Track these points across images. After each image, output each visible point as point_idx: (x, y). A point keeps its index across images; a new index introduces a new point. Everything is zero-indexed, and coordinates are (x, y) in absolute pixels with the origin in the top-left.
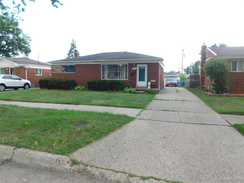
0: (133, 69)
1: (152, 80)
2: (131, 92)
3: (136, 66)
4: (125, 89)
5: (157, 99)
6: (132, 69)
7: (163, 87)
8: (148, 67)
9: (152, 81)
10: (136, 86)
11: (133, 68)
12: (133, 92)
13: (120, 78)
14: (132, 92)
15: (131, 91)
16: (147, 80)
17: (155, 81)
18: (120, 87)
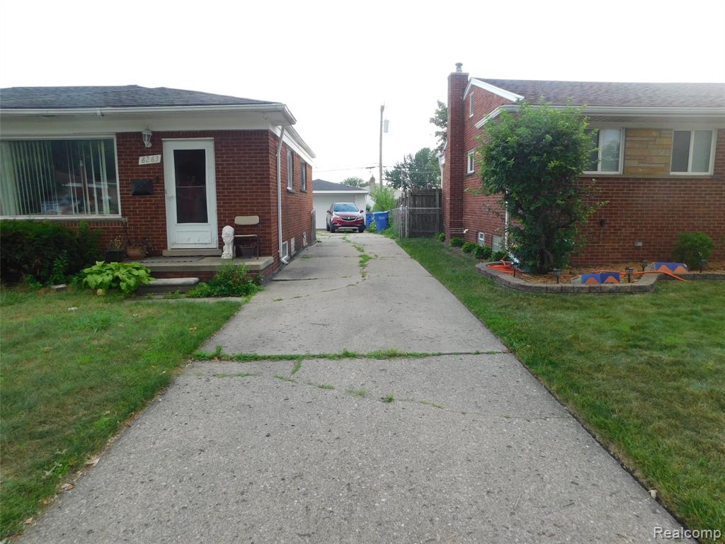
0: (144, 160)
1: (242, 214)
2: (119, 287)
3: (157, 149)
4: (86, 270)
5: (225, 352)
6: (140, 163)
7: (311, 239)
8: (216, 150)
9: (240, 220)
10: (165, 247)
11: (141, 158)
12: (128, 286)
13: (81, 211)
14: (123, 286)
15: (117, 280)
16: (219, 214)
17: (254, 220)
18: (59, 264)
